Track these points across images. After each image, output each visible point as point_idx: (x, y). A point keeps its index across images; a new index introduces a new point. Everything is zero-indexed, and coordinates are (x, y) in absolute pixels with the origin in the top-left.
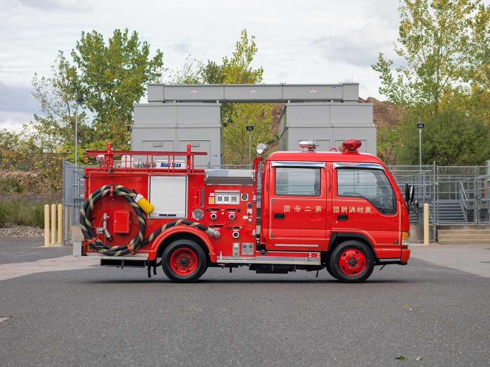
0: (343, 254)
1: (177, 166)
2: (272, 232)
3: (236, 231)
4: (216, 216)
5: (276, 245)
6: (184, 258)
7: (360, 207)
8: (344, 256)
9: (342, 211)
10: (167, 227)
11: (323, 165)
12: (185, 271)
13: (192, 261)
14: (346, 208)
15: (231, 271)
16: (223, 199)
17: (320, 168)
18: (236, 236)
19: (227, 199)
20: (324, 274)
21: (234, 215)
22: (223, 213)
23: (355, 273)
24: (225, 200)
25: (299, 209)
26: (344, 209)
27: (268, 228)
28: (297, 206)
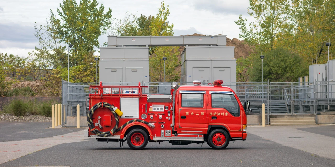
0: (214, 135)
1: (133, 93)
2: (180, 124)
3: (162, 124)
4: (153, 117)
5: (182, 131)
6: (137, 137)
7: (223, 113)
8: (215, 136)
9: (214, 115)
10: (129, 123)
11: (204, 92)
12: (138, 144)
13: (141, 139)
14: (216, 113)
15: (160, 144)
16: (156, 109)
17: (203, 94)
18: (162, 127)
19: (158, 109)
20: (205, 145)
21: (161, 117)
22: (156, 116)
23: (220, 144)
24: (157, 110)
25: (193, 114)
26: (215, 114)
27: (178, 123)
28: (192, 112)
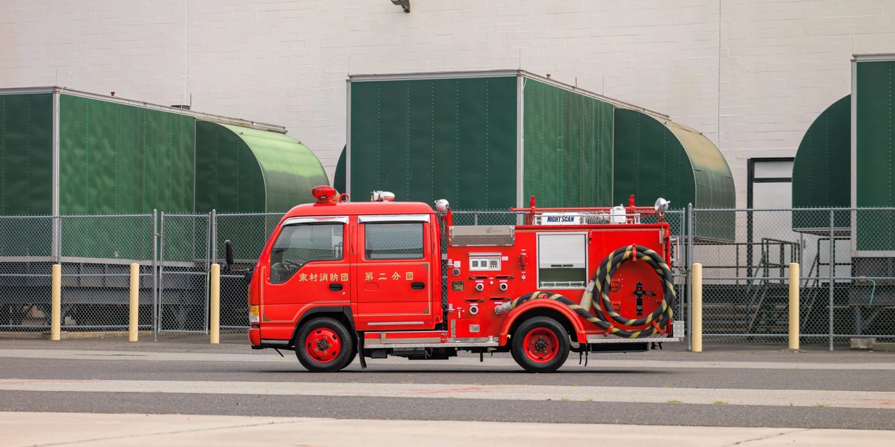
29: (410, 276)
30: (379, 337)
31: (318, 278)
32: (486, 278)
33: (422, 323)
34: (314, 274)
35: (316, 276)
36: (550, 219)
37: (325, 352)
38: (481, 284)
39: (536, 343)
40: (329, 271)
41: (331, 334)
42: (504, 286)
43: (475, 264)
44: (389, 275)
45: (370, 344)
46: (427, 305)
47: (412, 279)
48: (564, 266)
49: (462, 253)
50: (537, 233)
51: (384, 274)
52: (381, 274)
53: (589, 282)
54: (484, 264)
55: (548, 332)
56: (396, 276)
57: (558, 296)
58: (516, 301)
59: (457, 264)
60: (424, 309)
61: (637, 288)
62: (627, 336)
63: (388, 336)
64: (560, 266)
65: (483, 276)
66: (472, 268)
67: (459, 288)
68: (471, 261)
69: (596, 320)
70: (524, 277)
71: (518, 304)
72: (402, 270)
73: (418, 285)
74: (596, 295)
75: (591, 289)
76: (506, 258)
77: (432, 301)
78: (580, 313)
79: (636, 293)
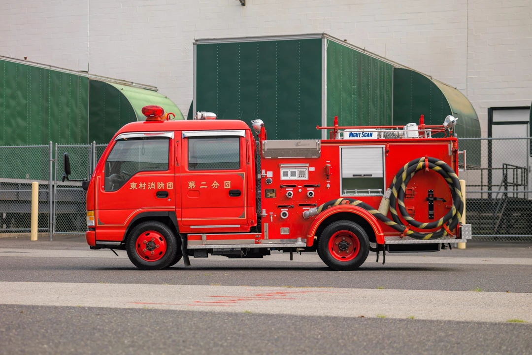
29: (228, 184)
30: (201, 238)
31: (147, 187)
32: (295, 186)
33: (239, 226)
34: (143, 183)
35: (145, 184)
36: (351, 135)
37: (153, 252)
38: (291, 192)
39: (339, 244)
40: (156, 180)
41: (158, 236)
42: (311, 194)
43: (286, 174)
44: (209, 183)
45: (192, 245)
46: (243, 210)
47: (229, 187)
48: (364, 175)
49: (275, 165)
50: (340, 147)
51: (205, 183)
52: (202, 183)
53: (387, 190)
54: (293, 174)
55: (351, 234)
56: (215, 184)
57: (359, 202)
58: (321, 206)
59: (270, 174)
60: (240, 214)
61: (429, 195)
62: (421, 238)
63: (208, 238)
64: (361, 175)
65: (293, 185)
66: (283, 178)
67: (271, 195)
68: (282, 171)
69: (393, 223)
70: (328, 186)
71: (323, 209)
72: (221, 180)
73: (235, 192)
74: (392, 201)
75: (388, 196)
76: (312, 169)
77: (247, 207)
78: (379, 217)
79: (428, 200)
